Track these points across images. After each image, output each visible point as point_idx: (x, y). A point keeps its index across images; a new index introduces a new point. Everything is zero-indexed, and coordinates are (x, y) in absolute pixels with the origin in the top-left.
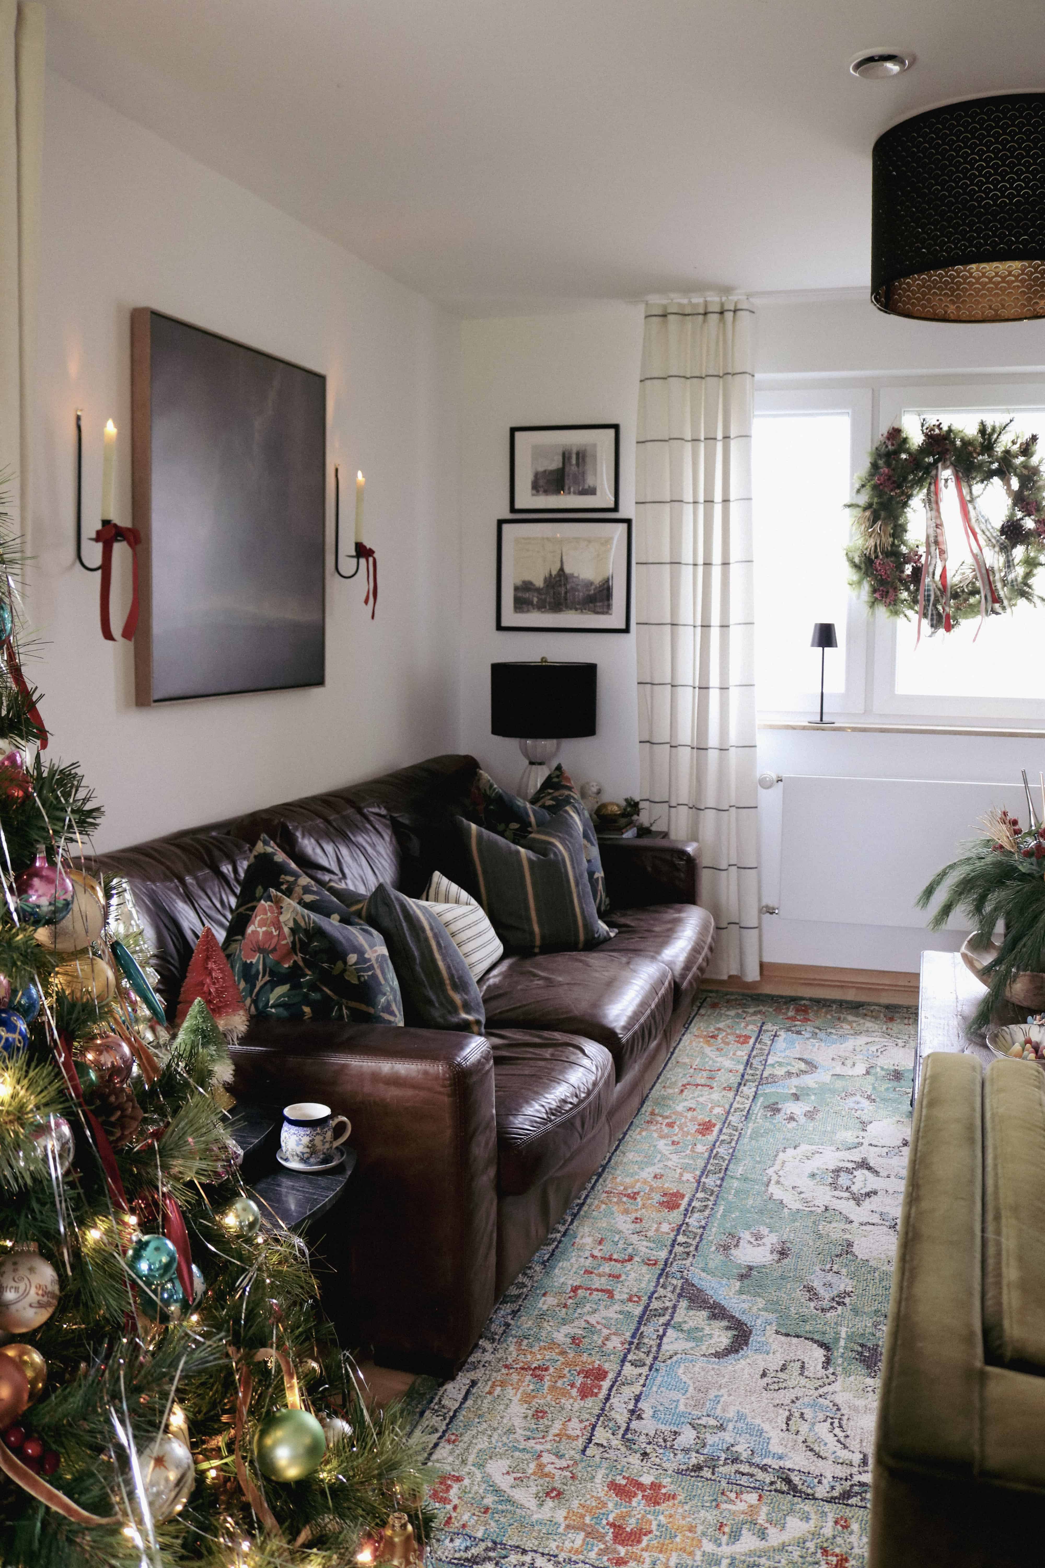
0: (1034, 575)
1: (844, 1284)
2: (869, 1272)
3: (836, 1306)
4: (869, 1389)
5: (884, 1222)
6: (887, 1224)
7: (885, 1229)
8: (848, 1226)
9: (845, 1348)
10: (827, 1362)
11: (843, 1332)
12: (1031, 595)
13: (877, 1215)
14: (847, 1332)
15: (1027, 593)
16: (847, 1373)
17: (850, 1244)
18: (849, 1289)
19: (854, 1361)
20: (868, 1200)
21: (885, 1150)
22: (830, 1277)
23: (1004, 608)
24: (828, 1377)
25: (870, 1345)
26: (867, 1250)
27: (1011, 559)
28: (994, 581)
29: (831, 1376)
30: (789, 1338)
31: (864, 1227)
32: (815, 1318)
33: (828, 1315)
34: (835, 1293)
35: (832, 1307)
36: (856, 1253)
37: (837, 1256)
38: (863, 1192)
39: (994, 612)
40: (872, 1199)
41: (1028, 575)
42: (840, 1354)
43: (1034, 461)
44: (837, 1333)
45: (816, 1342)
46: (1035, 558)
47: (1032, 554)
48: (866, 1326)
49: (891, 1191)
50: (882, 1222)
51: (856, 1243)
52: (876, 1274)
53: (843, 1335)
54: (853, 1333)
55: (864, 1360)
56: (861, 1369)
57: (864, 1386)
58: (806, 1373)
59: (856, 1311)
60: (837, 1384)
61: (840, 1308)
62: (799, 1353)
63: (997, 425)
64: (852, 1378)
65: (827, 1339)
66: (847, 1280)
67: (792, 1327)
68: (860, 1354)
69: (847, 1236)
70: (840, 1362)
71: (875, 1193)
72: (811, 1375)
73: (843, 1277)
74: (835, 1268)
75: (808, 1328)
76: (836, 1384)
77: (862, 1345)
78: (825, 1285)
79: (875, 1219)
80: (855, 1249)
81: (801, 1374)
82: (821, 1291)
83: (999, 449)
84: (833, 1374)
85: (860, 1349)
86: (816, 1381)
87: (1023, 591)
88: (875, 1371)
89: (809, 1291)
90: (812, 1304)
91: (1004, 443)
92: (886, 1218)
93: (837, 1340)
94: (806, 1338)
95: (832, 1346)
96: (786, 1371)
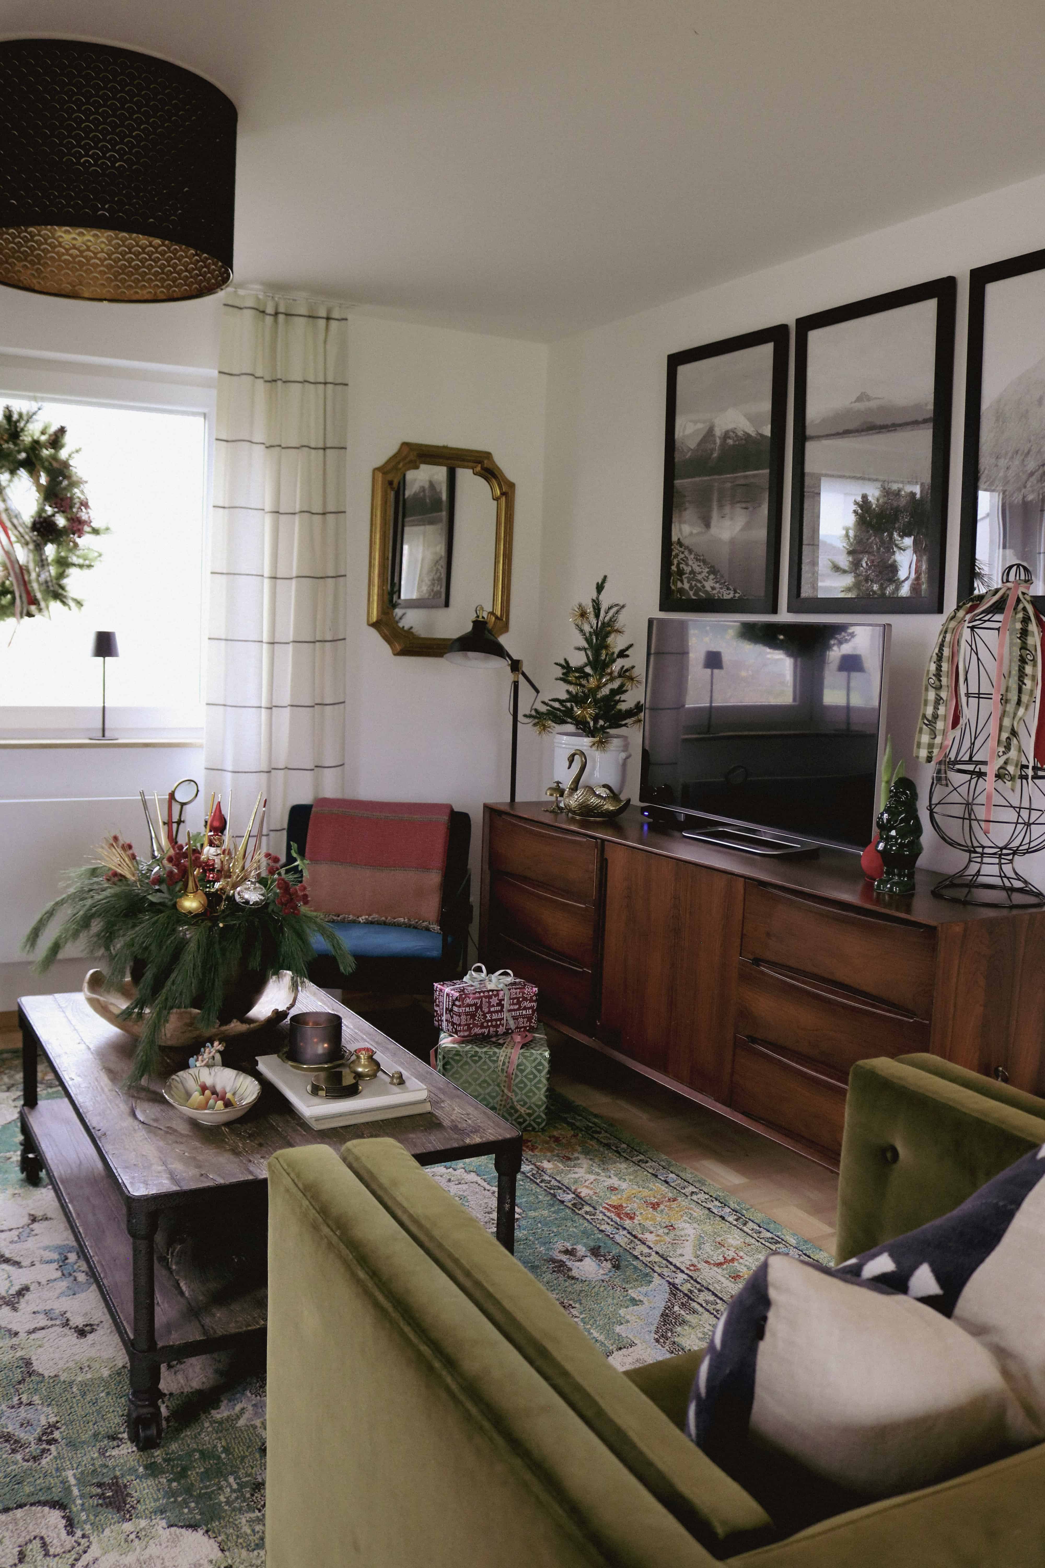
0: (67, 576)
1: (45, 1416)
2: (65, 1390)
3: (48, 1447)
4: (132, 1536)
5: (53, 1322)
6: (58, 1322)
7: (59, 1330)
8: (15, 1341)
9: (82, 1496)
10: (70, 1525)
11: (70, 1476)
12: (65, 597)
13: (42, 1316)
14: (74, 1475)
15: (61, 595)
16: (99, 1528)
17: (28, 1363)
18: (52, 1419)
19: (100, 1509)
20: (23, 1301)
21: (15, 1233)
22: (23, 1412)
23: (40, 610)
24: (79, 1544)
25: (107, 1480)
26: (51, 1363)
27: (44, 557)
28: (30, 582)
29: (83, 1541)
30: (11, 1513)
31: (33, 1336)
32: (28, 1473)
33: (44, 1462)
34: (39, 1430)
35: (44, 1451)
36: (41, 1371)
37: (20, 1383)
38: (13, 1291)
39: (30, 615)
40: (26, 1297)
41: (61, 575)
42: (79, 1507)
43: (63, 454)
44: (64, 1482)
45: (44, 1504)
46: (66, 558)
47: (63, 554)
48: (93, 1459)
49: (44, 1282)
50: (50, 1323)
51: (34, 1358)
52: (75, 1390)
53: (73, 1481)
54: (82, 1473)
55: (110, 1503)
56: (111, 1515)
57: (124, 1536)
58: (52, 1551)
59: (72, 1444)
60: (94, 1547)
61: (53, 1448)
62: (31, 1528)
63: (24, 411)
64: (107, 1532)
65: (56, 1493)
66: (45, 1409)
67: (8, 1496)
68: (102, 1496)
69: (19, 1354)
70: (84, 1518)
71: (26, 1289)
72: (59, 1550)
73: (39, 1407)
74: (25, 1398)
75: (28, 1489)
76: (92, 1547)
77: (100, 1485)
78: (22, 1425)
79: (42, 1321)
80: (37, 1366)
81: (47, 1554)
82: (22, 1435)
83: (27, 439)
84: (84, 1536)
85: (99, 1490)
86: (68, 1556)
87: (57, 593)
88: (129, 1512)
89: (7, 1441)
90: (19, 1457)
91: (33, 431)
92: (53, 1316)
93: (68, 1489)
94: (32, 1505)
95: (65, 1501)
96: (27, 1559)
